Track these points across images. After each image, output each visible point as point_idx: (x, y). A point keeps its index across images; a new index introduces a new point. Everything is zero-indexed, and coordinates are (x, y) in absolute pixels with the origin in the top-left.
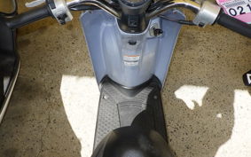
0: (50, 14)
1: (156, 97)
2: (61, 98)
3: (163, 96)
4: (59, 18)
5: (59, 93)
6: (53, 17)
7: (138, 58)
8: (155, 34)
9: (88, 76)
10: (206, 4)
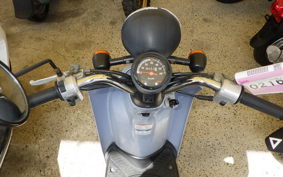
0: (58, 96)
1: (171, 168)
2: (58, 170)
3: (178, 163)
4: (69, 100)
5: (56, 163)
6: (62, 99)
7: (151, 127)
8: (171, 106)
9: (92, 140)
10: (226, 83)
